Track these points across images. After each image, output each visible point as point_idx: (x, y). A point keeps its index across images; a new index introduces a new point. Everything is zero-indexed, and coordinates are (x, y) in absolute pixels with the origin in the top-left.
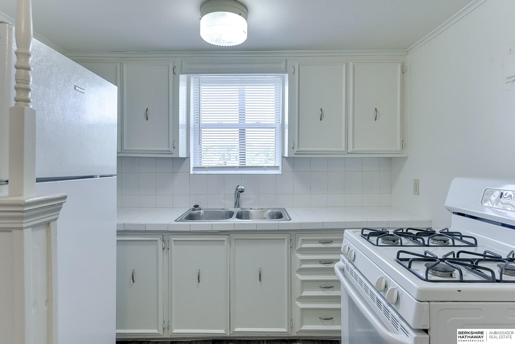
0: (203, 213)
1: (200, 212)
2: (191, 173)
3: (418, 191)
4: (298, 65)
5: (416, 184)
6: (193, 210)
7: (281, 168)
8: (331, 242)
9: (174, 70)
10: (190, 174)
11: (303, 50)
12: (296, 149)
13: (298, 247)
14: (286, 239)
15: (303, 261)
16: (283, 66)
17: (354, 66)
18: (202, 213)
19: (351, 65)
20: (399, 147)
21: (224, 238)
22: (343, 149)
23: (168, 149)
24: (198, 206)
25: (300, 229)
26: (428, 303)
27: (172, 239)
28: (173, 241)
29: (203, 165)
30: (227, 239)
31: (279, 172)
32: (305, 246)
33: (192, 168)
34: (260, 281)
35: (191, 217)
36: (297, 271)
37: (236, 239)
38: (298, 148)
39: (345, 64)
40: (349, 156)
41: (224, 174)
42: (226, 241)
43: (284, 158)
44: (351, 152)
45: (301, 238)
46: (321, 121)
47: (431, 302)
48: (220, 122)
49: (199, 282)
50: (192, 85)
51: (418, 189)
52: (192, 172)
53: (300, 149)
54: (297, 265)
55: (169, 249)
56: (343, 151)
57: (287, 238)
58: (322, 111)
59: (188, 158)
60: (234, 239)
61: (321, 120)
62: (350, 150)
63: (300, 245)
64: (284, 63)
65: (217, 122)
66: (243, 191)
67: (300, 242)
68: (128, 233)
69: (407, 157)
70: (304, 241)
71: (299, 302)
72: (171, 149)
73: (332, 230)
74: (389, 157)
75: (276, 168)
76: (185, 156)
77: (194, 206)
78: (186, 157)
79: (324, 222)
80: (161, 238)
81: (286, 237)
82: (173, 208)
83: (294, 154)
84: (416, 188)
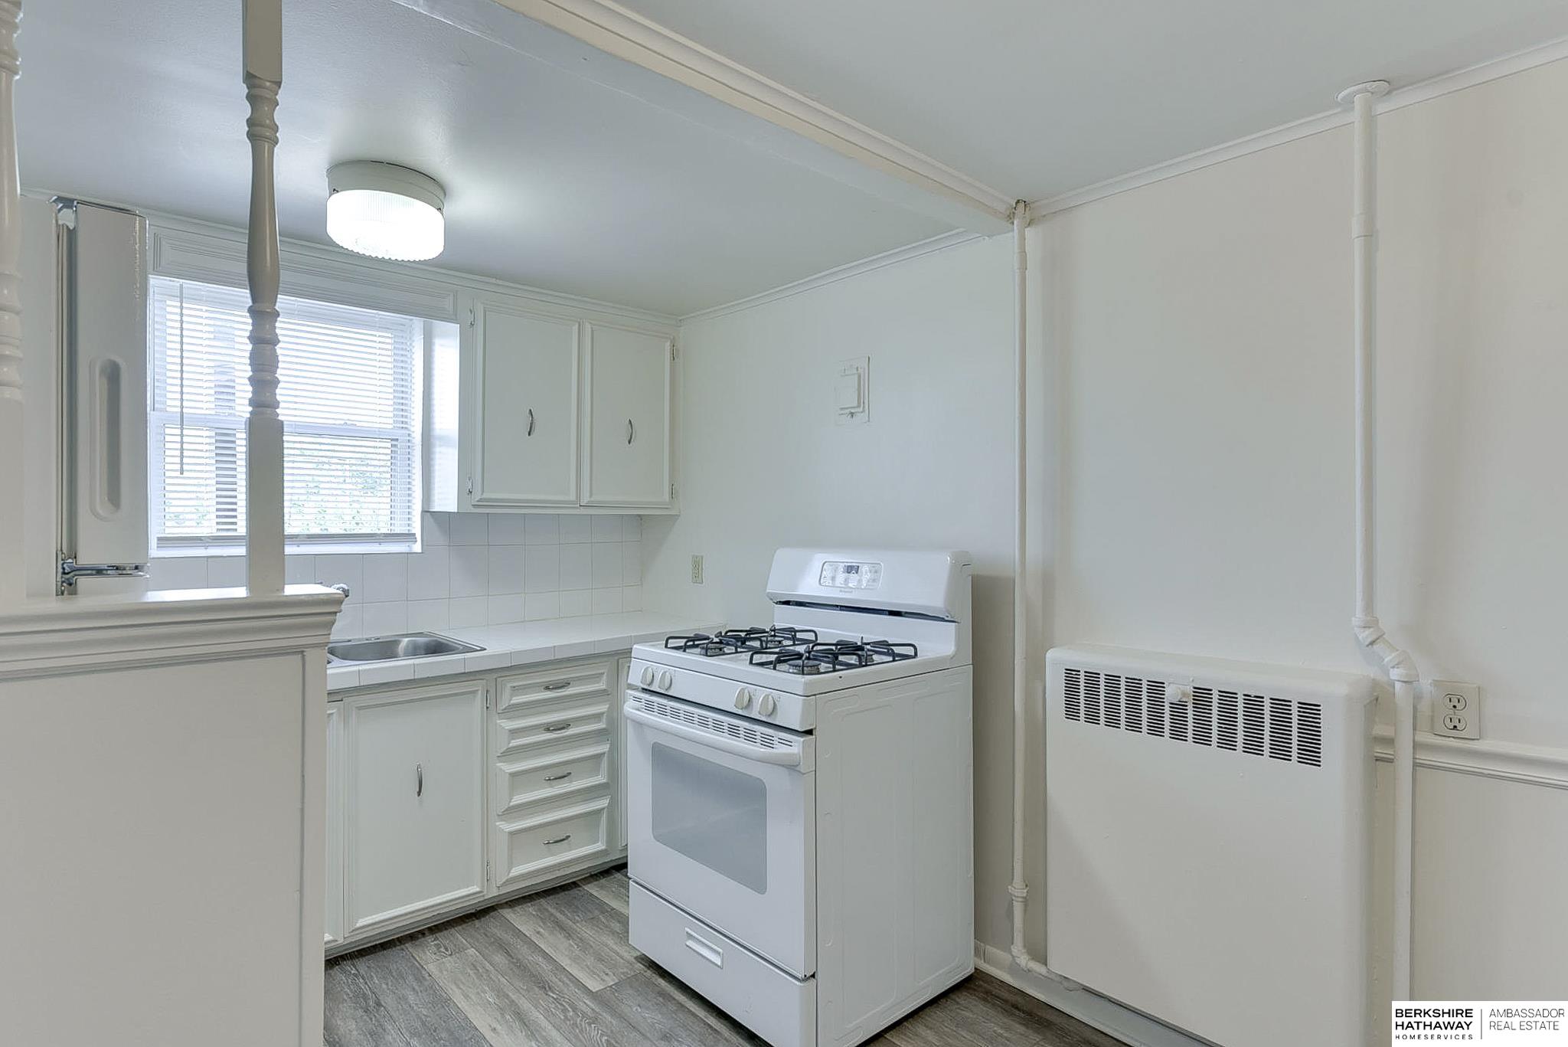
3: (700, 576)
4: (482, 308)
5: (697, 565)
7: (419, 538)
8: (566, 684)
11: (493, 279)
12: (477, 495)
13: (503, 704)
14: (476, 690)
15: (515, 733)
16: (448, 304)
17: (593, 330)
19: (588, 327)
20: (667, 497)
22: (573, 497)
26: (814, 697)
30: (339, 710)
31: (417, 548)
32: (516, 700)
33: (153, 542)
34: (419, 795)
36: (498, 757)
37: (360, 708)
39: (577, 326)
40: (583, 511)
42: (334, 715)
43: (429, 514)
44: (588, 504)
45: (509, 685)
46: (531, 437)
47: (816, 695)
51: (700, 572)
53: (485, 496)
54: (503, 743)
56: (571, 502)
57: (479, 687)
58: (532, 418)
60: (357, 707)
61: (529, 435)
62: (584, 501)
63: (508, 699)
67: (507, 691)
69: (677, 515)
70: (515, 690)
71: (503, 823)
73: (569, 660)
74: (639, 516)
75: (409, 537)
81: (477, 686)
83: (473, 506)
84: (697, 572)
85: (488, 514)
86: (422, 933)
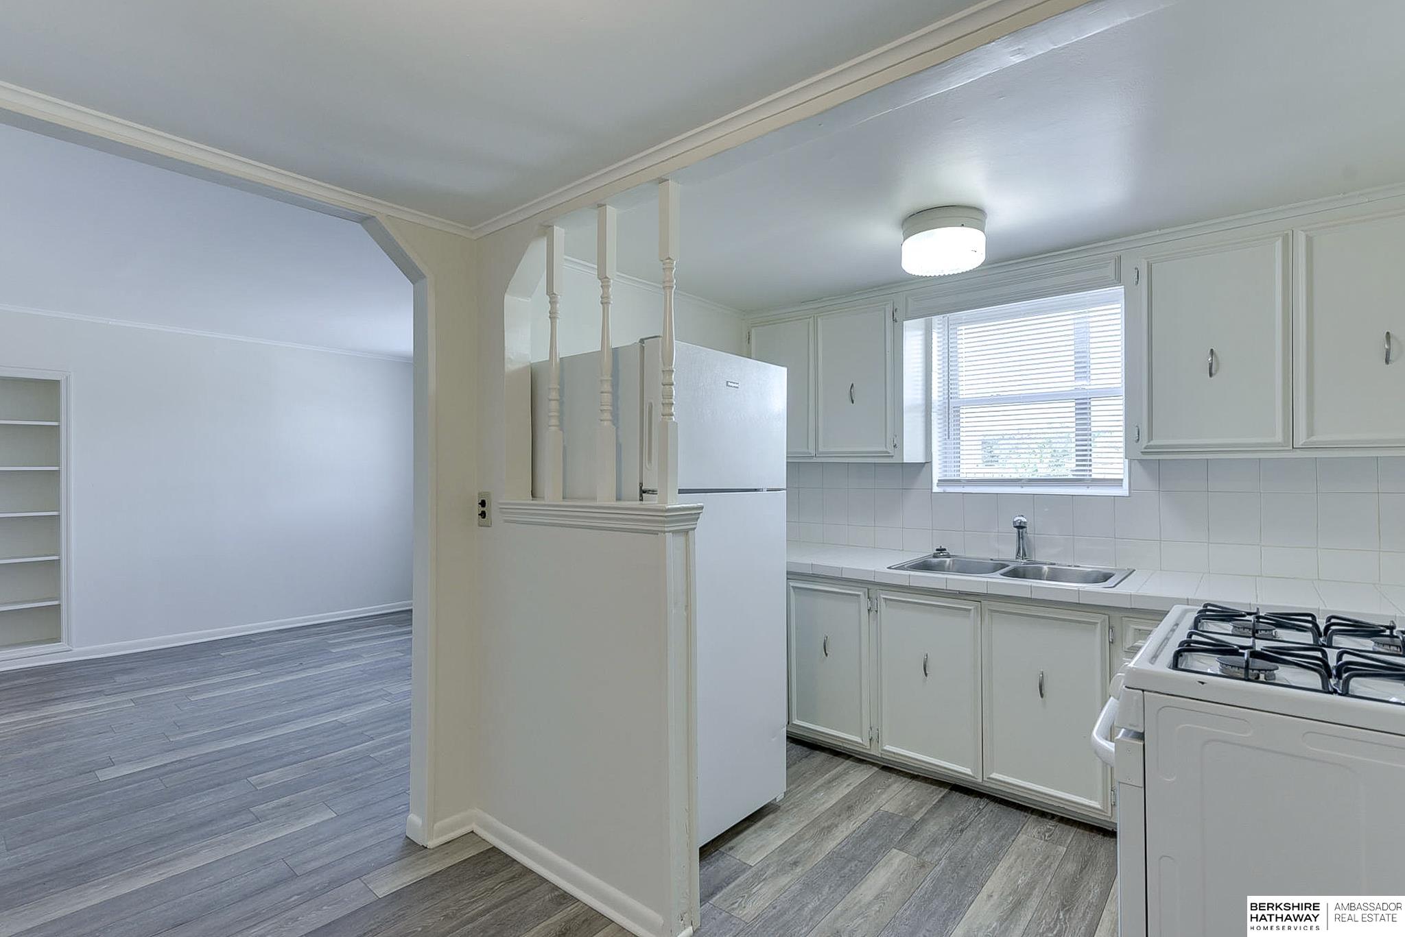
0: (950, 564)
1: (945, 562)
2: (934, 491)
4: (1146, 263)
6: (935, 556)
7: (1126, 483)
9: (893, 316)
10: (932, 493)
11: (1158, 231)
12: (1144, 442)
13: (1128, 643)
14: (1099, 625)
16: (1110, 271)
17: (1309, 240)
18: (948, 563)
19: (1301, 238)
21: (970, 606)
22: (1279, 438)
23: (885, 450)
24: (945, 550)
25: (1129, 607)
26: (1141, 692)
27: (882, 596)
28: (882, 600)
29: (963, 476)
30: (976, 608)
31: (1124, 491)
32: (1141, 642)
33: (935, 481)
34: (1042, 695)
35: (924, 566)
37: (993, 612)
38: (1150, 438)
39: (1281, 239)
40: (1299, 454)
41: (997, 494)
42: (973, 611)
43: (1136, 461)
44: (1302, 445)
45: (1134, 626)
46: (1212, 378)
47: (1146, 691)
48: (995, 394)
49: (926, 675)
50: (935, 335)
52: (936, 489)
53: (1154, 442)
55: (877, 611)
56: (1277, 444)
57: (1099, 621)
58: (1212, 355)
59: (927, 464)
60: (989, 610)
61: (1211, 375)
62: (1301, 440)
63: (1133, 639)
64: (1112, 267)
65: (990, 395)
66: (1025, 527)
67: (1132, 632)
68: (818, 580)
70: (1140, 632)
72: (890, 449)
75: (1118, 482)
76: (921, 460)
77: (937, 550)
78: (924, 462)
79: (1191, 599)
80: (865, 593)
81: (1099, 619)
82: (903, 550)
83: (1142, 452)
85: (1159, 460)
86: (1053, 817)
